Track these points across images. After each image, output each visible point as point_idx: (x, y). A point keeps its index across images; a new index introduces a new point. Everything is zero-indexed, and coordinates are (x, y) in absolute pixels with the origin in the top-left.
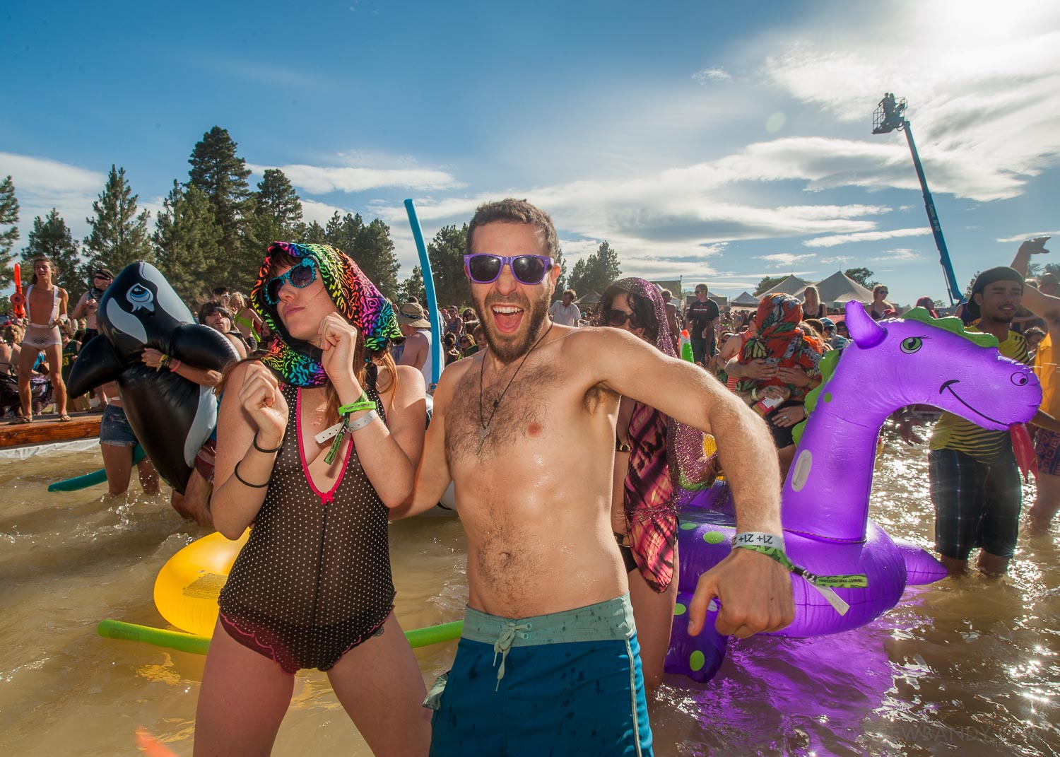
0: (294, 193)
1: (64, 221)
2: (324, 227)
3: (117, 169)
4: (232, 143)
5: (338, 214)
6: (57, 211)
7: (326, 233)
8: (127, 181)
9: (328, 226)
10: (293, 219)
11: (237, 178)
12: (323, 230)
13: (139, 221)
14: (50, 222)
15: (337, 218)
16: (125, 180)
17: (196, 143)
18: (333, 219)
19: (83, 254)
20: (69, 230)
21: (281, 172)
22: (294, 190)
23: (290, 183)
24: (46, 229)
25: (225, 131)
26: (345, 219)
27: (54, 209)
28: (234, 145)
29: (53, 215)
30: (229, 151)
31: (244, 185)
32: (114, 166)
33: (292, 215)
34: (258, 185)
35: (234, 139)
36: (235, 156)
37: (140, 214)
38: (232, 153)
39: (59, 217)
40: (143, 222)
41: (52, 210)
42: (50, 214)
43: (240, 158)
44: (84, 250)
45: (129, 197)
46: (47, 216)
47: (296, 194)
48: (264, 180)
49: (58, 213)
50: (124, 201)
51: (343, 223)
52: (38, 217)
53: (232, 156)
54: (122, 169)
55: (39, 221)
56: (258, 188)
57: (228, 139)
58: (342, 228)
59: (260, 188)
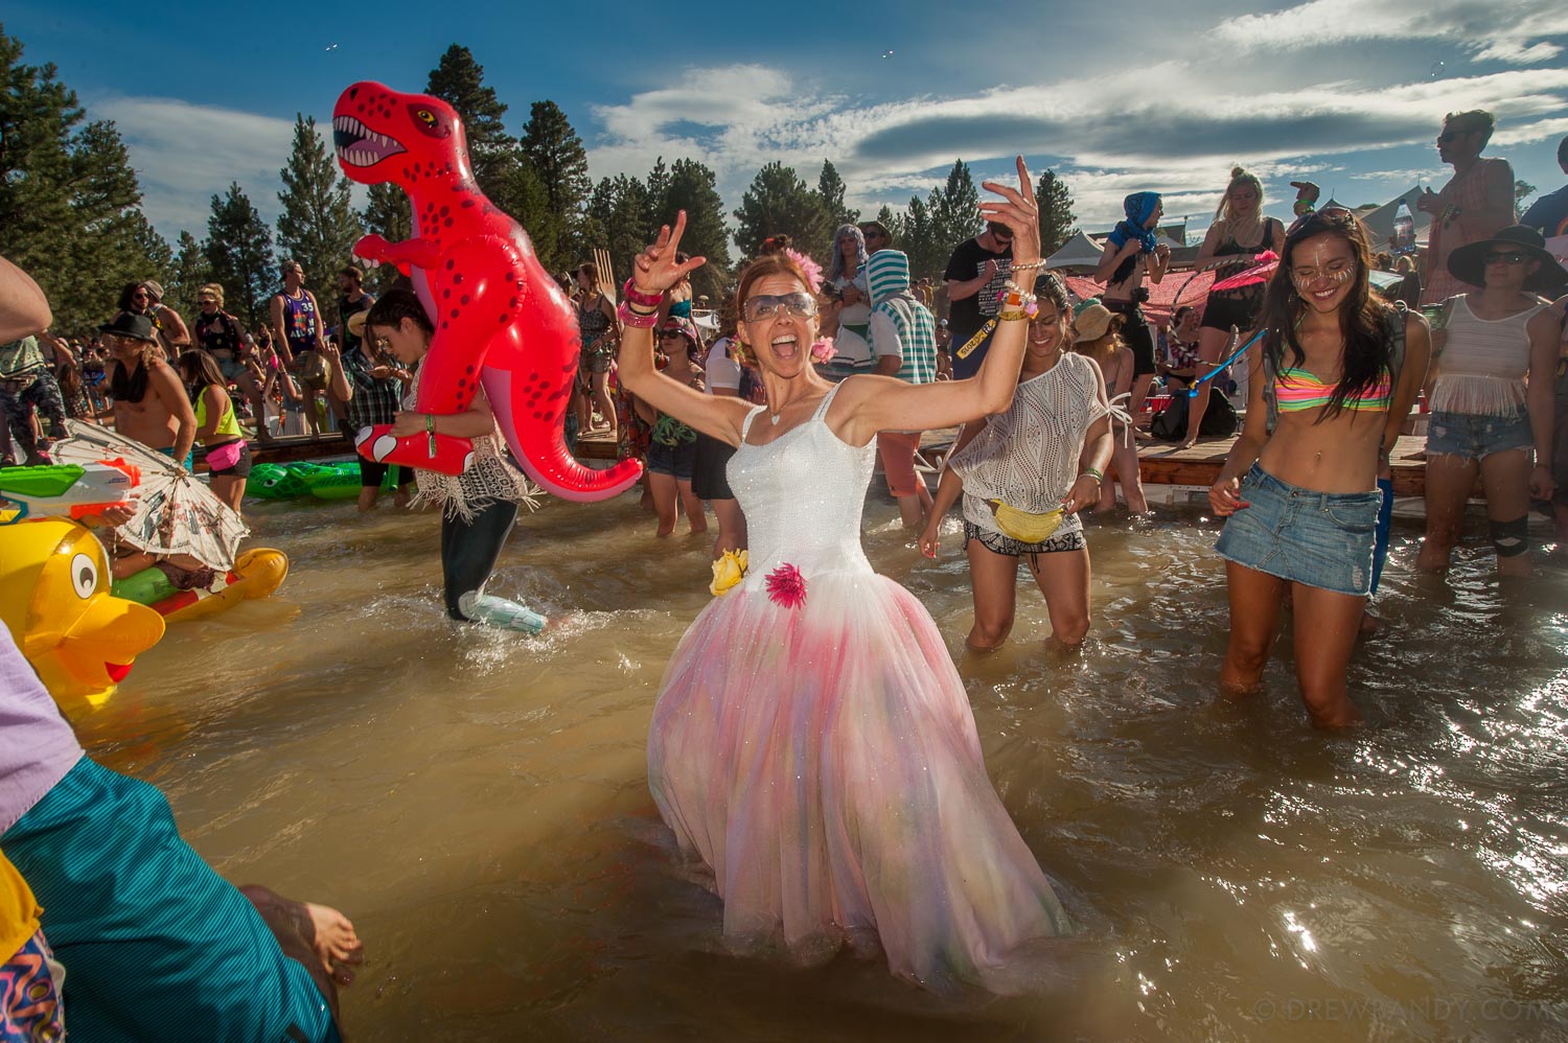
0: (573, 134)
1: (248, 198)
2: (644, 182)
3: (305, 118)
4: (476, 67)
5: (662, 162)
6: (238, 186)
7: (648, 190)
8: (319, 135)
9: (650, 181)
10: (575, 172)
11: (488, 118)
12: (643, 186)
13: (340, 192)
14: (231, 202)
15: (660, 167)
16: (316, 135)
17: (430, 72)
18: (656, 169)
19: (278, 244)
20: (256, 211)
21: (553, 105)
22: (573, 129)
23: (567, 120)
24: (227, 211)
25: (466, 50)
26: (673, 168)
27: (235, 183)
28: (478, 70)
29: (235, 192)
30: (472, 78)
31: (498, 127)
32: (299, 115)
33: (571, 168)
34: (525, 127)
35: (477, 60)
36: (481, 86)
37: (340, 182)
38: (476, 82)
39: (241, 193)
40: (345, 193)
41: (232, 184)
42: (230, 191)
43: (488, 87)
44: (279, 238)
45: (324, 158)
46: (227, 193)
47: (576, 136)
48: (531, 118)
49: (240, 189)
50: (318, 165)
51: (671, 174)
52: (216, 196)
53: (476, 86)
54: (310, 118)
55: (217, 200)
56: (525, 131)
57: (469, 61)
58: (670, 181)
59: (528, 131)
